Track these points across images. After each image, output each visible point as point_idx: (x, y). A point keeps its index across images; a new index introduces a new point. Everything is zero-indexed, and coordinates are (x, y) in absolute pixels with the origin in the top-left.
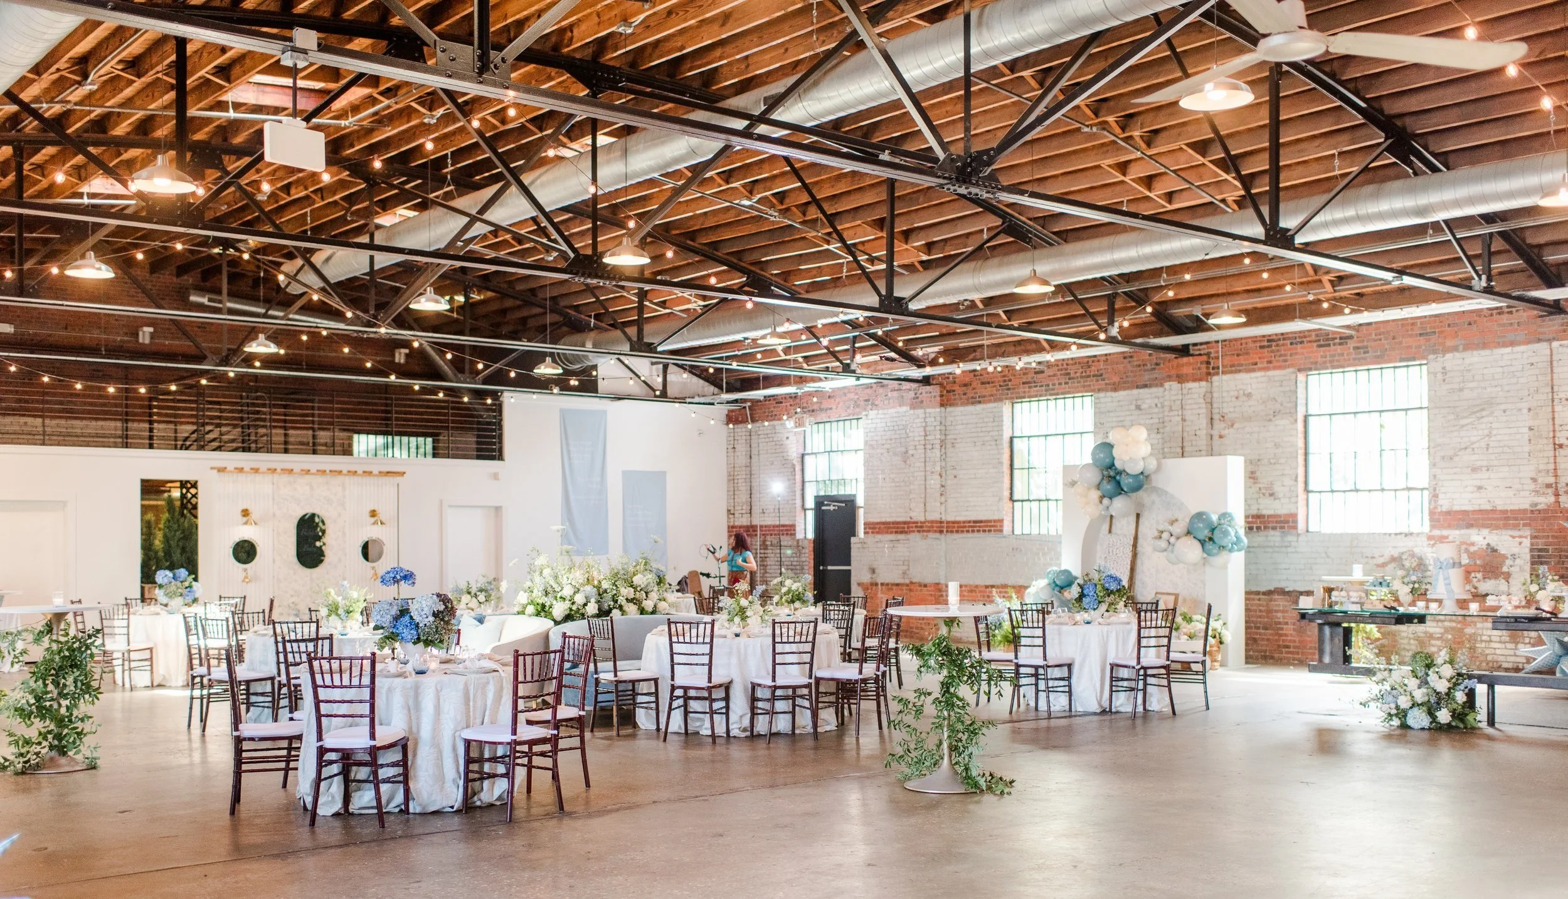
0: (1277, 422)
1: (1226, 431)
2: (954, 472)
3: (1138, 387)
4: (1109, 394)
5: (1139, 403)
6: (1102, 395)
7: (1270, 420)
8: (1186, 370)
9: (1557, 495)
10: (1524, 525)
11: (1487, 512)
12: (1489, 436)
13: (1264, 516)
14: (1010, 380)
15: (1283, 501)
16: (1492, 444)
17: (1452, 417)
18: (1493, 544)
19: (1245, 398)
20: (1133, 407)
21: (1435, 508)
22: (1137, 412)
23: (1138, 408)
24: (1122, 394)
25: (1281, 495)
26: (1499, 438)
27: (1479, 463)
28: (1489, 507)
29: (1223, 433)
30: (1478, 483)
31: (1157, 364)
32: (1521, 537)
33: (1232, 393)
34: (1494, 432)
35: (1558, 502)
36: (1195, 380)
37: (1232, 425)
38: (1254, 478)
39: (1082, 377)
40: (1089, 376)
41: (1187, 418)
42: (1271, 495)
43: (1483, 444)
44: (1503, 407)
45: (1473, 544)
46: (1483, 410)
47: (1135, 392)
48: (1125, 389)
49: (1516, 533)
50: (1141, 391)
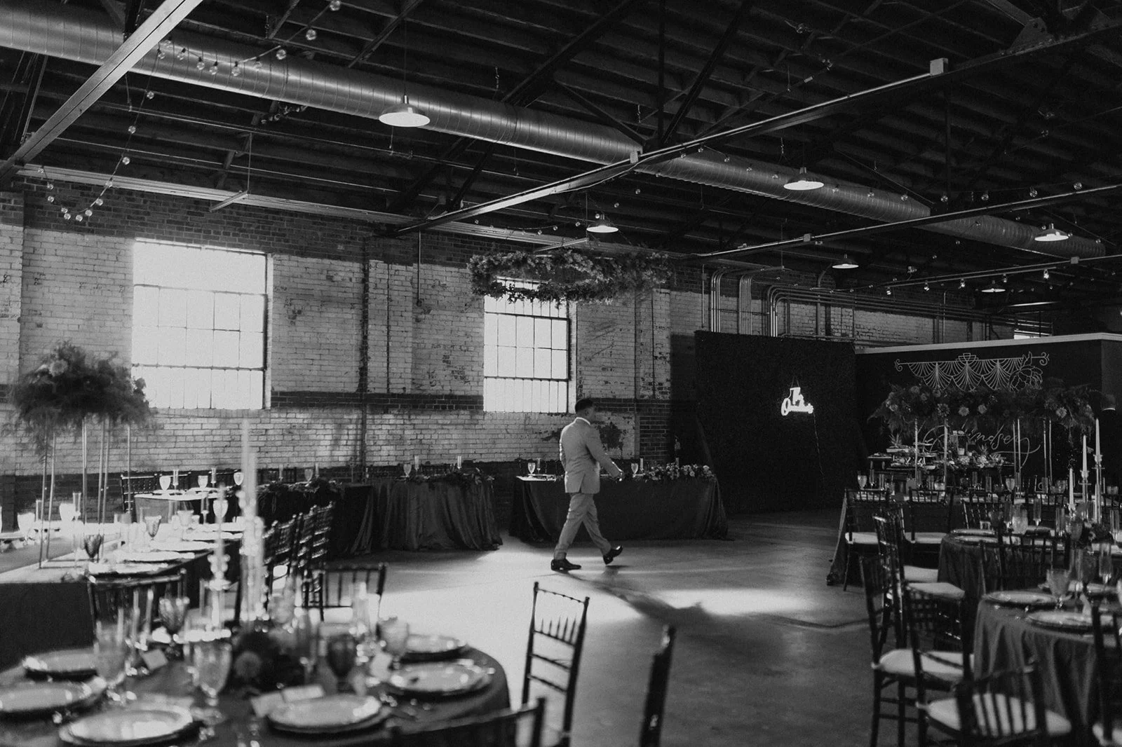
0: (468, 315)
1: (423, 316)
2: (37, 319)
3: (329, 257)
4: (294, 258)
5: (331, 273)
6: (285, 257)
7: (462, 312)
8: (393, 251)
9: (654, 390)
10: (630, 410)
11: (608, 399)
12: (612, 345)
13: (456, 396)
14: (148, 214)
15: (472, 384)
16: (614, 352)
17: (591, 329)
18: (614, 422)
19: (440, 289)
20: (323, 277)
21: (581, 395)
22: (327, 283)
23: (330, 278)
24: (310, 261)
25: (470, 379)
26: (618, 347)
27: (606, 365)
28: (611, 397)
29: (420, 316)
30: (605, 379)
31: (351, 238)
32: (628, 418)
33: (428, 282)
34: (615, 344)
35: (654, 395)
36: (402, 263)
37: (429, 311)
38: (447, 362)
39: (257, 232)
40: (268, 233)
41: (393, 298)
42: (463, 378)
43: (609, 351)
44: (620, 327)
45: (603, 423)
46: (609, 327)
47: (327, 261)
48: (314, 256)
49: (626, 415)
50: (333, 262)
